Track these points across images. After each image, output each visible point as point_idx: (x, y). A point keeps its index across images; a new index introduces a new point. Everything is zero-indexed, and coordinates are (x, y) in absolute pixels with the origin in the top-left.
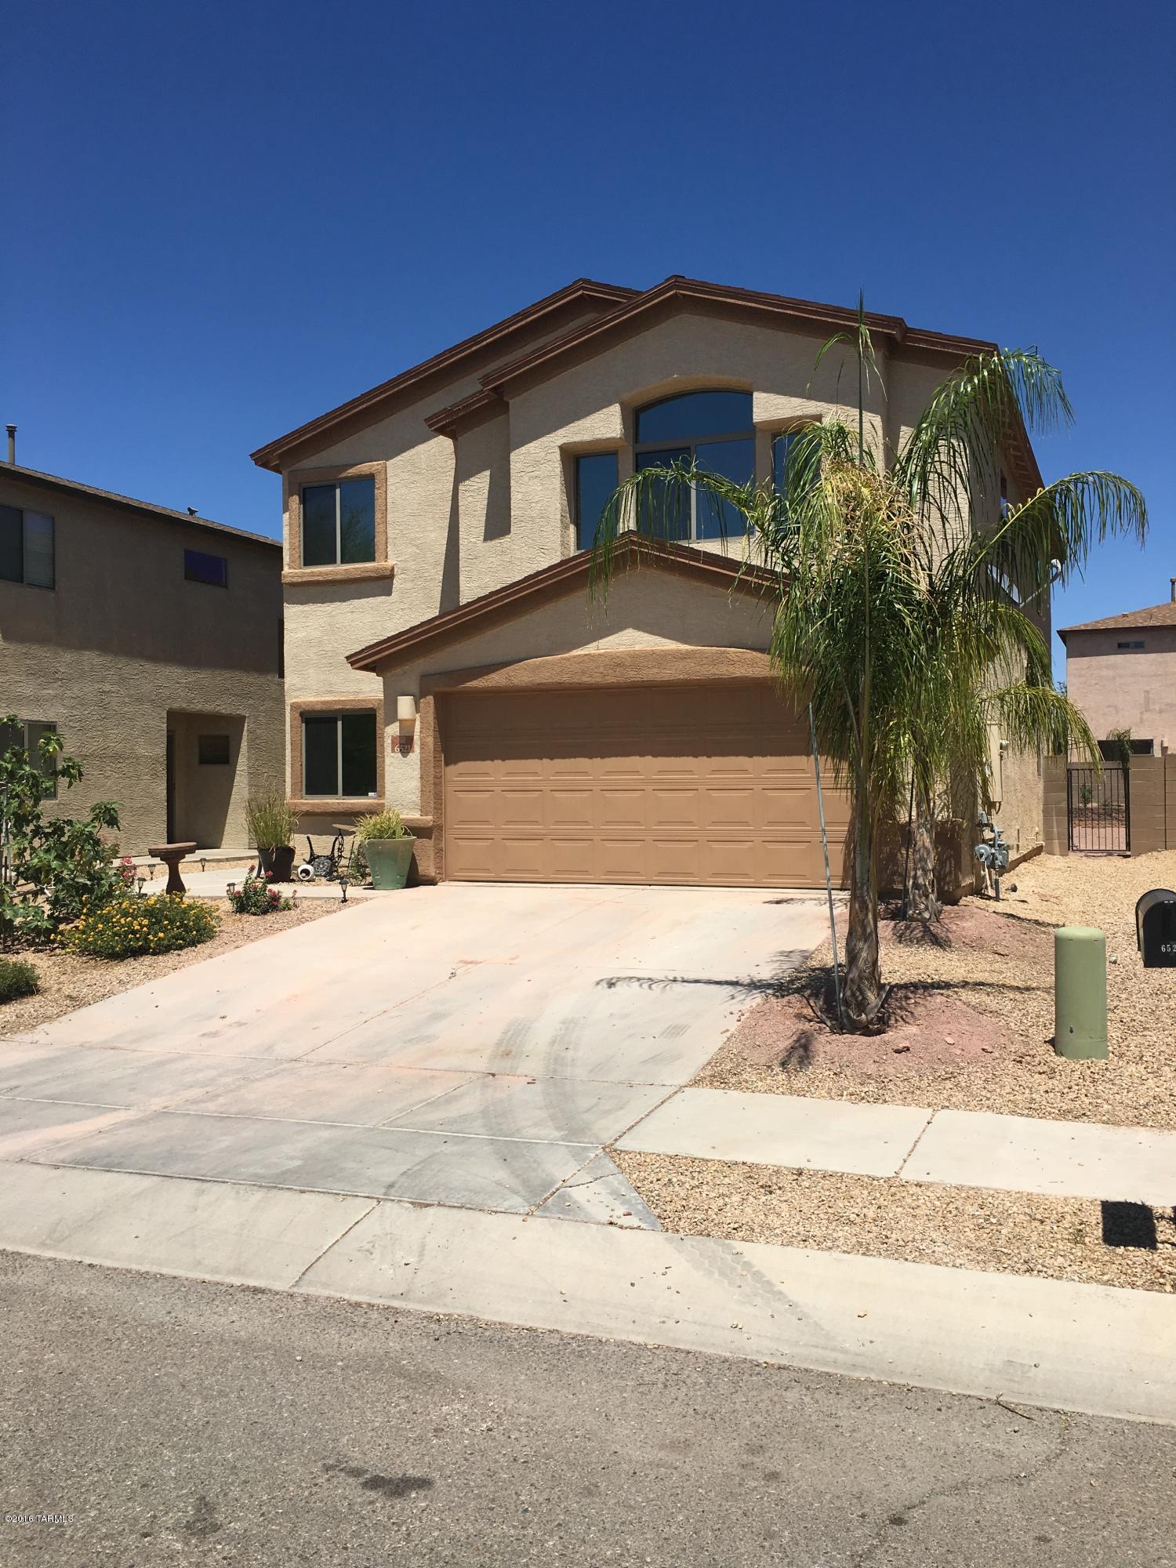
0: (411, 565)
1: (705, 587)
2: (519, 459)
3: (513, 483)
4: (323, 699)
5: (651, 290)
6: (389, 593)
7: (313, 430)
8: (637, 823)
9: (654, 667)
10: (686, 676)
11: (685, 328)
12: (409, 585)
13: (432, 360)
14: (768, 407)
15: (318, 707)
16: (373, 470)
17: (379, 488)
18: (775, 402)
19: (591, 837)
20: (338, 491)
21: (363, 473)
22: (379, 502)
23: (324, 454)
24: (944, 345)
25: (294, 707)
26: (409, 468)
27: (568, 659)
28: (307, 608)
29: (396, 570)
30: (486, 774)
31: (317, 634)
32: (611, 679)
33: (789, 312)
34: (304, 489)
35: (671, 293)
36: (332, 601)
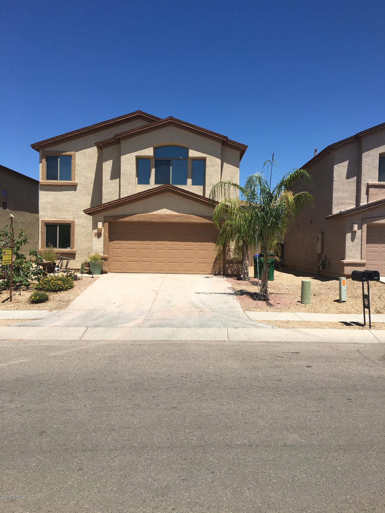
0: (83, 183)
1: (185, 199)
2: (124, 158)
3: (121, 164)
4: (53, 220)
5: (164, 119)
6: (76, 190)
7: (53, 140)
8: (164, 258)
9: (171, 218)
10: (180, 221)
11: (171, 130)
12: (82, 188)
13: (93, 125)
14: (193, 153)
15: (51, 222)
16: (71, 154)
17: (73, 160)
18: (195, 152)
19: (151, 261)
20: (59, 159)
21: (68, 155)
22: (73, 164)
23: (54, 147)
24: (236, 144)
25: (42, 221)
26: (83, 155)
27: (148, 215)
28: (47, 192)
29: (78, 184)
30: (122, 244)
31: (51, 200)
32: (160, 221)
33: (200, 131)
34: (47, 157)
35: (169, 121)
36: (56, 191)
